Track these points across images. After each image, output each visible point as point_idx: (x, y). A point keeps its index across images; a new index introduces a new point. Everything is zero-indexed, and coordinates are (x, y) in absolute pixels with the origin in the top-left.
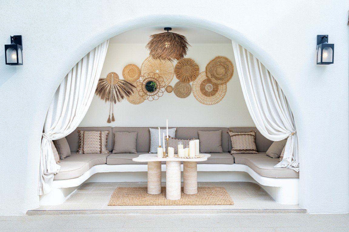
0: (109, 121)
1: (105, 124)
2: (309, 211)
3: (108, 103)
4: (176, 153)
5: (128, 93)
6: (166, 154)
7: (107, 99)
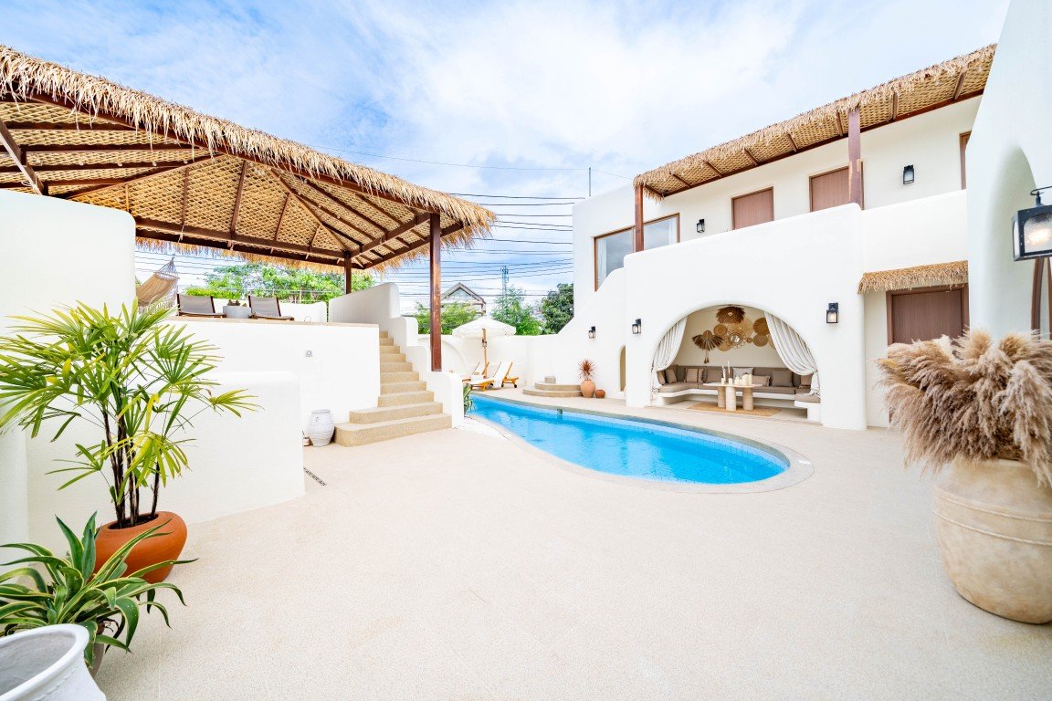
0: (705, 362)
1: (702, 364)
2: (825, 425)
3: (705, 351)
4: (733, 382)
5: (718, 344)
6: (727, 382)
7: (704, 348)
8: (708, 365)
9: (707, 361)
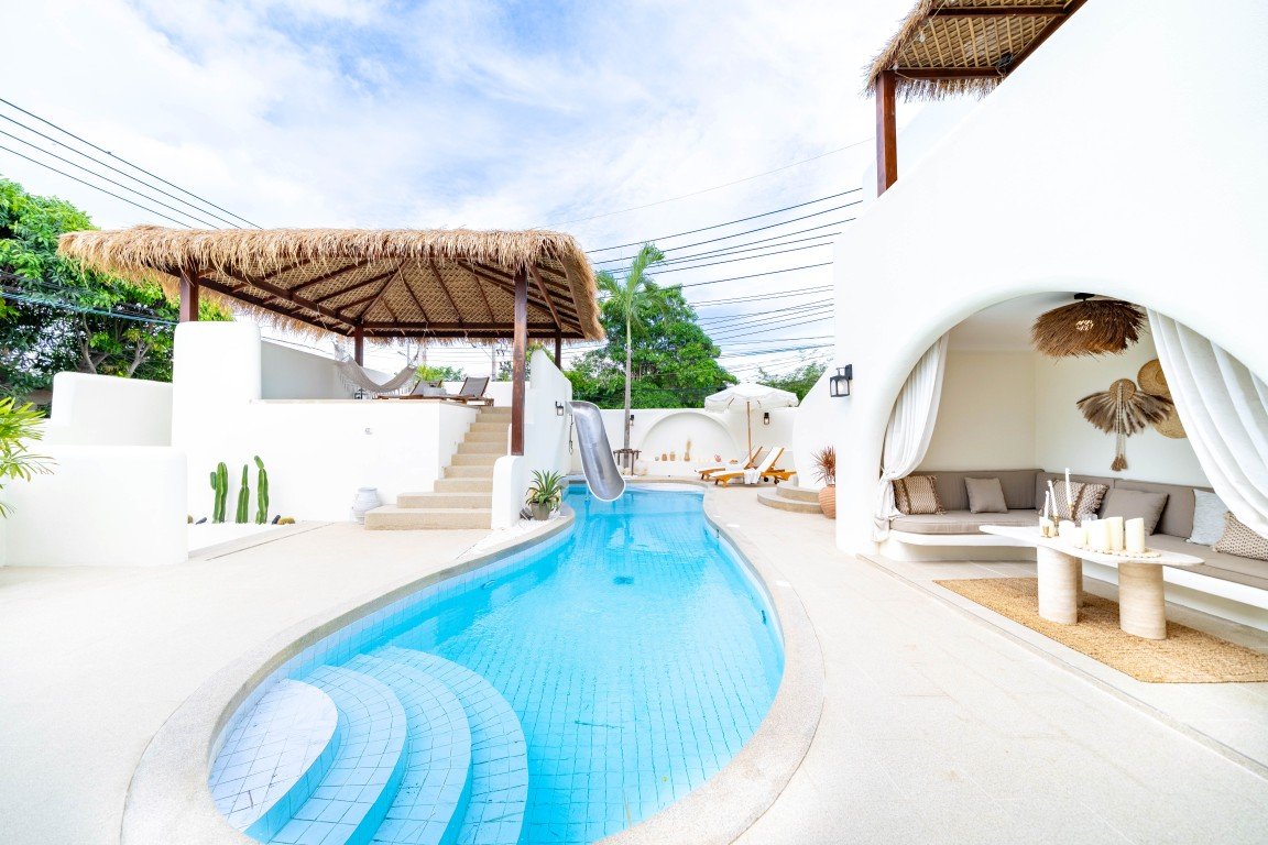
0: (1115, 468)
3: (1113, 435)
5: (1153, 417)
7: (1110, 427)
8: (1123, 474)
9: (1120, 464)
